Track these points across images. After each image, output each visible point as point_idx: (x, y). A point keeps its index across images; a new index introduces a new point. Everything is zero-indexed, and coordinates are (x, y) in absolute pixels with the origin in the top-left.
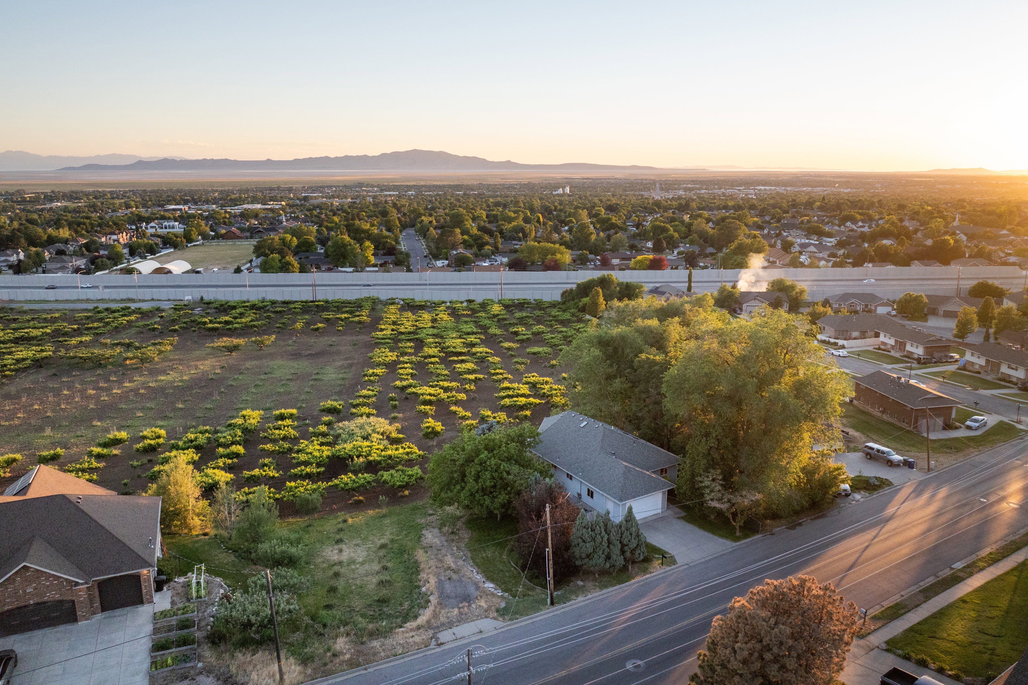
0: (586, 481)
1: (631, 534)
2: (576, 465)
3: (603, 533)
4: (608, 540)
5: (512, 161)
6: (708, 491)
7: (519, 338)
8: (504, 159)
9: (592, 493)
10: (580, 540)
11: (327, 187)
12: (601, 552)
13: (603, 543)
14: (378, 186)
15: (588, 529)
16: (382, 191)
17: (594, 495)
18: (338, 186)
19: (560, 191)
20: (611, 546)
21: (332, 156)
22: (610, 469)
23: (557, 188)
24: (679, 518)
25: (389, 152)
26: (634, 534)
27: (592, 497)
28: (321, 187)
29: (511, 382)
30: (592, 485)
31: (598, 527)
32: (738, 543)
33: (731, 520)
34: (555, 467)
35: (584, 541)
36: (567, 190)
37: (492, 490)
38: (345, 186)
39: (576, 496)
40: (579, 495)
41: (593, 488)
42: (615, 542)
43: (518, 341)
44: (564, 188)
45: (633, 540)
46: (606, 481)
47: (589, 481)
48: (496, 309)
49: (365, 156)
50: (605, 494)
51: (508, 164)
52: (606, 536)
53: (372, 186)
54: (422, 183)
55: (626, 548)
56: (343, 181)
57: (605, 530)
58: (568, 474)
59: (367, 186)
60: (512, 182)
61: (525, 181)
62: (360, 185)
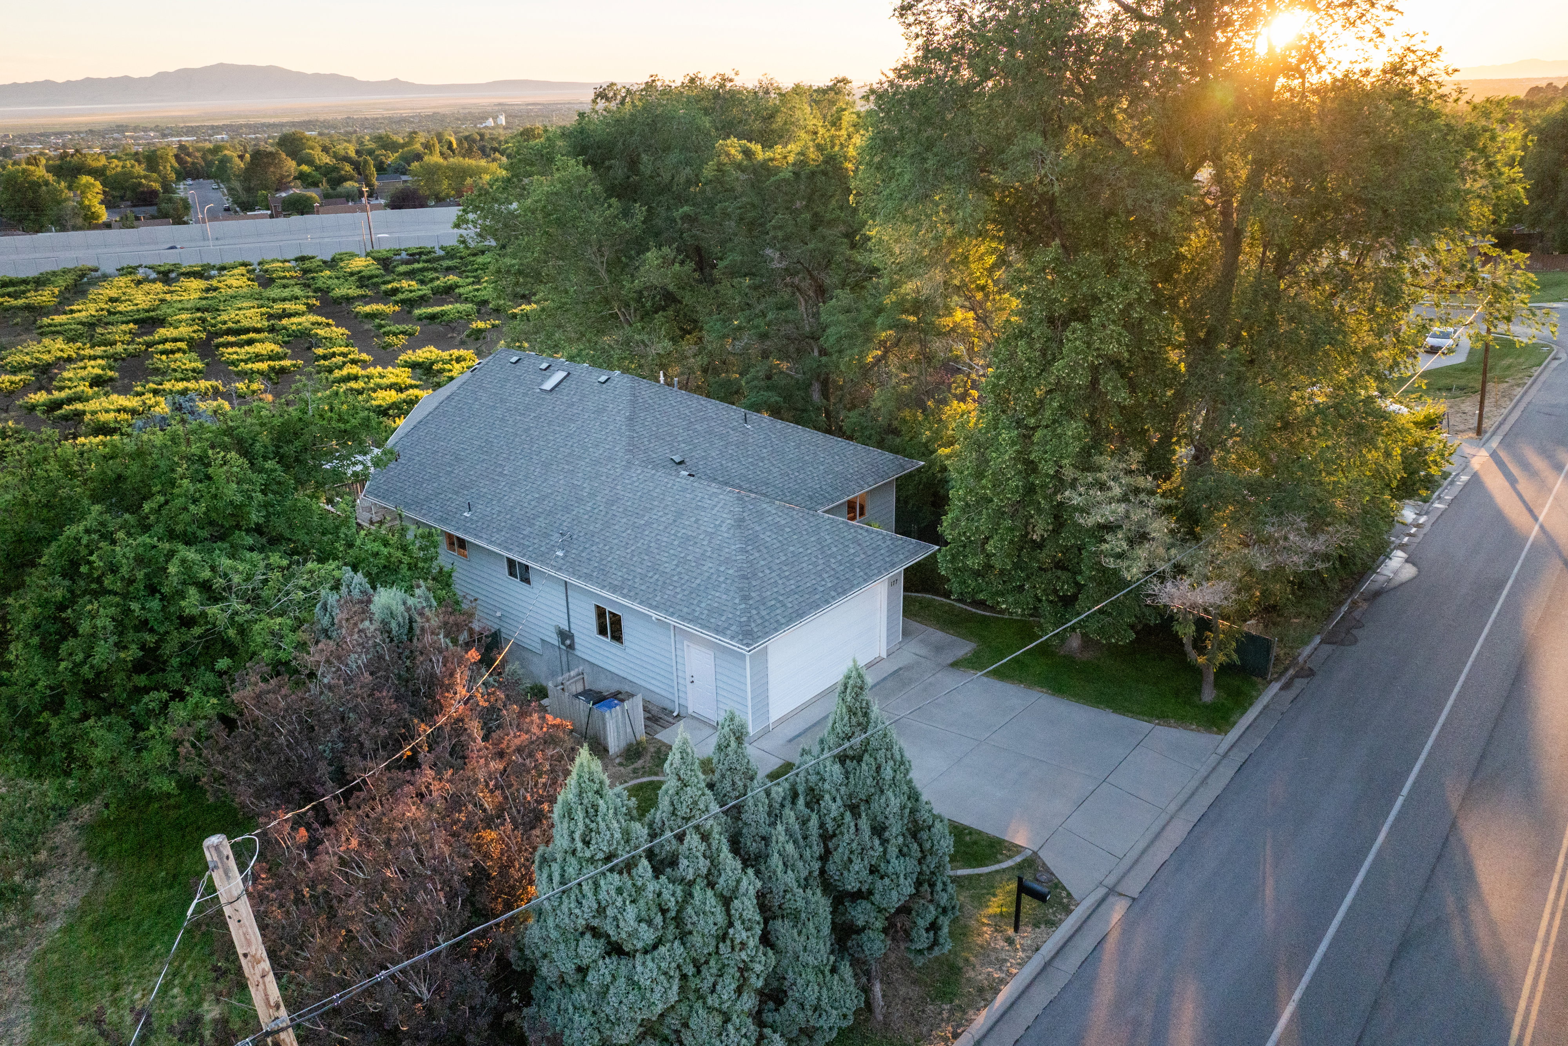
0: (588, 577)
1: (879, 830)
2: (541, 522)
3: (730, 862)
4: (763, 900)
5: (402, 79)
6: (1116, 542)
7: (400, 296)
8: (387, 78)
9: (616, 621)
10: (589, 949)
11: (55, 134)
12: (727, 990)
13: (739, 933)
14: (156, 129)
15: (629, 866)
16: (164, 136)
17: (625, 630)
18: (78, 133)
19: (490, 122)
20: (782, 928)
21: (60, 80)
22: (680, 514)
23: (485, 118)
24: (955, 665)
25: (171, 69)
26: (895, 828)
27: (617, 637)
28: (41, 135)
29: (364, 365)
30: (614, 589)
31: (693, 840)
32: (1233, 735)
33: (1189, 648)
34: (462, 544)
35: (615, 950)
36: (502, 120)
37: (141, 680)
38: (91, 132)
39: (554, 640)
40: (565, 636)
41: (615, 601)
42: (799, 899)
43: (396, 303)
44: (495, 118)
45: (896, 865)
46: (668, 568)
47: (601, 576)
48: (359, 264)
49: (126, 78)
50: (672, 621)
51: (396, 85)
52: (750, 884)
53: (145, 130)
54: (242, 121)
55: (860, 914)
56: (87, 124)
57: (736, 846)
58: (511, 563)
59: (135, 129)
60: (405, 113)
61: (429, 111)
62: (121, 128)
